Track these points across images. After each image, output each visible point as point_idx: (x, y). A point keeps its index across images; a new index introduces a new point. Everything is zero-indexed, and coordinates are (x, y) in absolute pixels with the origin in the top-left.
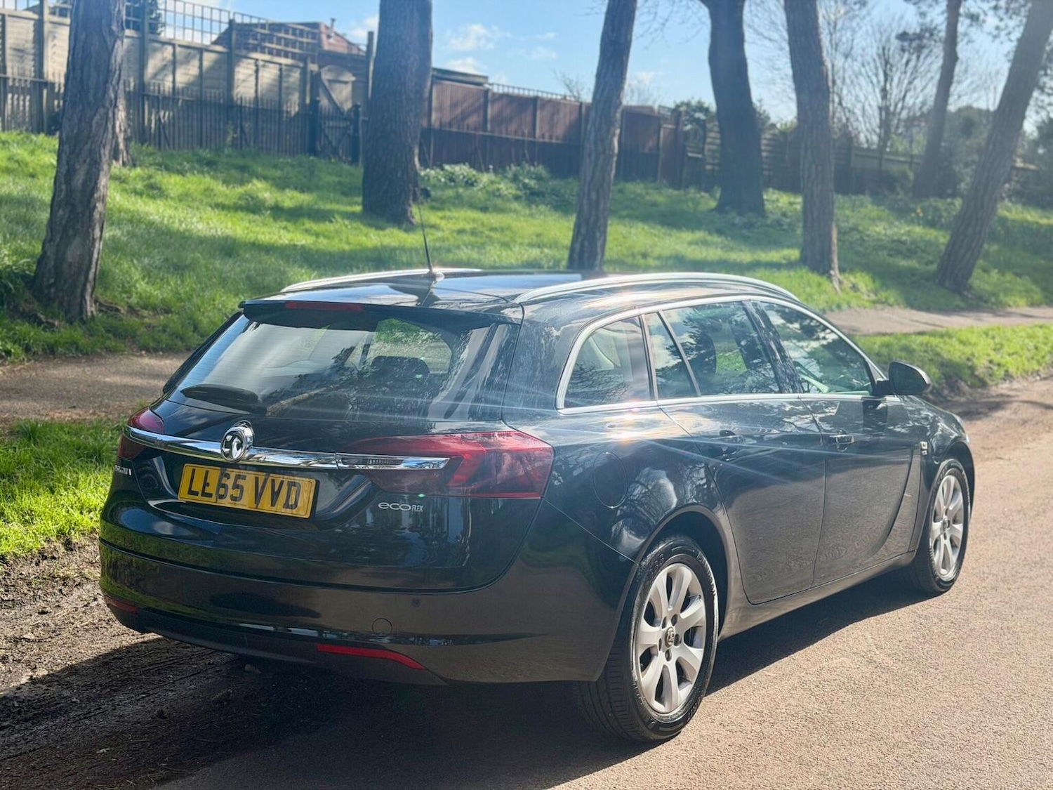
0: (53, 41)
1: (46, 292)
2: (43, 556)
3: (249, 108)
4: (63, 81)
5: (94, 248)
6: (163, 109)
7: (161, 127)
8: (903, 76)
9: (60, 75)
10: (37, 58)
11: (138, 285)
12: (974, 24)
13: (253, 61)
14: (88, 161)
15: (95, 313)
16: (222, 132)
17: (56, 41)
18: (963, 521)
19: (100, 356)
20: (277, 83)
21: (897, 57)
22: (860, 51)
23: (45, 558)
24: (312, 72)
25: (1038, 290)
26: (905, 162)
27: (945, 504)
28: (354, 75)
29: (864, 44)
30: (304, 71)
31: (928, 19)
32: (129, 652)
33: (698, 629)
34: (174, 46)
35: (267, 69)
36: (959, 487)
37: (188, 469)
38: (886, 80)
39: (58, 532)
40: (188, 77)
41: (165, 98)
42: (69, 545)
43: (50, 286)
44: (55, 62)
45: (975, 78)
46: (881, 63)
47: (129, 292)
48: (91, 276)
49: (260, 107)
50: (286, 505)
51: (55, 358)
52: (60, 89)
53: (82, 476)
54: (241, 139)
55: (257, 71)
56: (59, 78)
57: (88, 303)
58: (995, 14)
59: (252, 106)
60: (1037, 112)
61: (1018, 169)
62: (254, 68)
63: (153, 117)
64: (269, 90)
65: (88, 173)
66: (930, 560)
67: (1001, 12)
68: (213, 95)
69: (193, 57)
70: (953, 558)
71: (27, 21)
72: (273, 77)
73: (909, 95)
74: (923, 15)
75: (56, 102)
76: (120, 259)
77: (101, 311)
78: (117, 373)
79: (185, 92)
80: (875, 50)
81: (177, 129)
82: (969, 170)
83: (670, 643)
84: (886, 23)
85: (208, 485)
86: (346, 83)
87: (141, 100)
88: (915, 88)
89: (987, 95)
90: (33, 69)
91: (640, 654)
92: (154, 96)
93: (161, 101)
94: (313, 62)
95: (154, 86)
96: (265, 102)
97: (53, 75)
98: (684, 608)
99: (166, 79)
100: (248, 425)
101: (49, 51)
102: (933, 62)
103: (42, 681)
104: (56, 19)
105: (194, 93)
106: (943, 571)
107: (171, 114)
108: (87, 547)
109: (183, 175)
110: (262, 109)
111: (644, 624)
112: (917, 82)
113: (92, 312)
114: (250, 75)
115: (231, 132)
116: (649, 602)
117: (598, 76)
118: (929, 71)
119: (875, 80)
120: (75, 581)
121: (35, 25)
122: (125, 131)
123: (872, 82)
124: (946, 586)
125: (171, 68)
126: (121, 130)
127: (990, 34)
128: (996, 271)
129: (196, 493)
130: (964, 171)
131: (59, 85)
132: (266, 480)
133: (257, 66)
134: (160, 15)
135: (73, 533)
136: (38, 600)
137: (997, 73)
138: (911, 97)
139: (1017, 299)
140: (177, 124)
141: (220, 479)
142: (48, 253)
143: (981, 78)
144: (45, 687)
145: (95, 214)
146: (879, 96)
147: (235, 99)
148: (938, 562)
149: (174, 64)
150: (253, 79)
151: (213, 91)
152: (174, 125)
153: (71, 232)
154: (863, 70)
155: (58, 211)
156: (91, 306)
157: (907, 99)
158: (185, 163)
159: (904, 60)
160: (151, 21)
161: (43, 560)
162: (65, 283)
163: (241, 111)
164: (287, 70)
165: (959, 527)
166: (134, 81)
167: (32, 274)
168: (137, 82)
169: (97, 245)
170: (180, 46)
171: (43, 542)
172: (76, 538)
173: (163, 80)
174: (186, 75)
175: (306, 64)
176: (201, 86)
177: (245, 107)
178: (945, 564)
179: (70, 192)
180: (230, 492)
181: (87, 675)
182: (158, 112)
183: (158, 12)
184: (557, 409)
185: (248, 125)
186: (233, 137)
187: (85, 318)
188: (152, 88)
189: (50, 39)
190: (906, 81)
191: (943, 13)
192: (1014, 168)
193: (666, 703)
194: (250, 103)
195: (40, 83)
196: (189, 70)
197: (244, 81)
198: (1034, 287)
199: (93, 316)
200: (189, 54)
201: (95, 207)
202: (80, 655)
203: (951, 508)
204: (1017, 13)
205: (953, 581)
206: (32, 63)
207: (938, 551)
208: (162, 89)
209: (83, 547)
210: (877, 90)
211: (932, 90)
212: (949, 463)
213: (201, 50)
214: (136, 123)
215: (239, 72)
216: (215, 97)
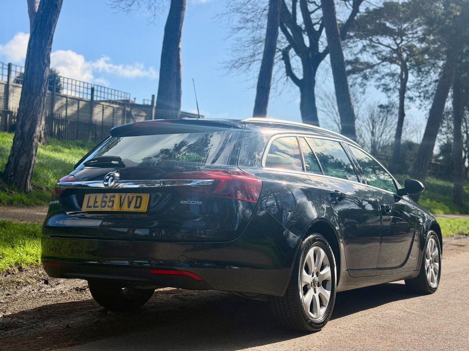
0: (13, 93)
1: (9, 179)
2: (8, 272)
3: (99, 125)
4: (16, 111)
5: (32, 159)
6: (61, 124)
7: (60, 132)
8: (380, 127)
9: (15, 108)
10: (5, 101)
11: (51, 179)
12: (411, 101)
13: (102, 106)
14: (31, 119)
15: (31, 189)
16: (87, 136)
17: (14, 94)
18: (438, 261)
19: (34, 206)
20: (112, 115)
21: (377, 119)
22: (362, 116)
23: (9, 273)
24: (127, 111)
25: (448, 208)
26: (384, 159)
27: (431, 252)
28: (146, 113)
29: (363, 113)
30: (124, 110)
31: (391, 99)
32: (51, 307)
33: (328, 281)
34: (67, 98)
35: (107, 109)
36: (436, 245)
37: (86, 197)
38: (373, 128)
39: (15, 263)
40: (72, 111)
41: (62, 120)
42: (20, 269)
43: (11, 176)
44: (13, 103)
45: (412, 127)
46: (371, 121)
47: (47, 182)
48: (30, 172)
49: (104, 125)
50: (135, 207)
51: (12, 206)
52: (15, 114)
53: (27, 242)
54: (95, 138)
55: (103, 110)
56: (15, 110)
57: (28, 184)
58: (419, 99)
59: (101, 125)
60: (439, 142)
61: (433, 164)
62: (102, 108)
63: (56, 128)
64: (108, 118)
65: (31, 125)
66: (425, 277)
67: (422, 98)
68: (83, 119)
69: (75, 103)
70: (436, 278)
71: (2, 85)
72: (110, 113)
73: (383, 134)
74: (389, 97)
75: (13, 120)
76: (43, 169)
77: (34, 189)
78: (41, 212)
79: (71, 117)
80: (368, 115)
81: (67, 133)
82: (412, 163)
83: (316, 285)
84: (372, 104)
85: (97, 202)
86: (142, 116)
87: (51, 120)
88: (386, 132)
89: (417, 134)
90: (3, 105)
91: (303, 286)
92: (57, 119)
93: (61, 121)
94: (128, 107)
95: (57, 115)
96: (106, 123)
97: (12, 108)
98: (321, 270)
99: (63, 112)
100: (117, 172)
101: (11, 98)
102: (394, 120)
103: (9, 316)
104: (15, 84)
105: (75, 118)
106: (431, 283)
107: (65, 127)
108: (29, 271)
109: (70, 149)
110: (105, 126)
111: (304, 272)
112: (386, 129)
113: (30, 189)
114: (100, 111)
115: (91, 135)
116: (306, 263)
117: (256, 101)
118: (391, 124)
119: (368, 128)
120: (23, 284)
121: (5, 87)
122: (44, 130)
123: (367, 129)
124: (434, 290)
125: (65, 107)
126: (42, 129)
127: (417, 107)
128: (429, 200)
129: (91, 207)
130: (410, 163)
131: (15, 112)
132: (125, 197)
133: (103, 107)
134: (61, 84)
135: (23, 264)
136: (6, 290)
137: (421, 125)
138: (384, 135)
139: (439, 211)
140: (67, 131)
141: (103, 199)
142: (11, 161)
143: (414, 127)
144: (10, 319)
145: (33, 143)
146: (370, 135)
147: (93, 121)
148: (429, 278)
149: (67, 105)
150: (101, 113)
151: (83, 118)
152: (66, 132)
153: (22, 152)
154: (363, 124)
155: (17, 142)
156: (30, 186)
157: (383, 136)
158: (71, 145)
159: (381, 120)
160: (57, 87)
161: (8, 274)
162: (18, 175)
163: (96, 127)
164: (116, 110)
165: (437, 264)
166: (49, 112)
167: (3, 172)
168: (50, 113)
169: (34, 158)
170: (69, 98)
171: (8, 267)
172: (24, 266)
173: (61, 112)
174: (71, 110)
175: (125, 107)
176: (78, 116)
177: (98, 125)
178: (432, 280)
179: (23, 133)
180: (108, 204)
181: (31, 314)
182: (59, 126)
183: (60, 83)
184: (262, 167)
185: (98, 133)
186: (92, 137)
187: (27, 191)
188: (56, 115)
189: (12, 93)
190: (382, 129)
191: (397, 96)
192: (431, 163)
193: (315, 313)
194: (100, 123)
195: (6, 111)
196: (73, 108)
197: (97, 114)
198: (445, 207)
199: (30, 190)
200: (74, 101)
201: (34, 140)
202: (27, 308)
203: (433, 254)
204: (428, 98)
205: (436, 288)
206: (3, 103)
207: (429, 273)
208: (61, 116)
209: (27, 270)
210: (370, 133)
211: (394, 132)
212: (432, 233)
213: (79, 100)
214: (49, 130)
215: (95, 110)
216: (84, 120)
